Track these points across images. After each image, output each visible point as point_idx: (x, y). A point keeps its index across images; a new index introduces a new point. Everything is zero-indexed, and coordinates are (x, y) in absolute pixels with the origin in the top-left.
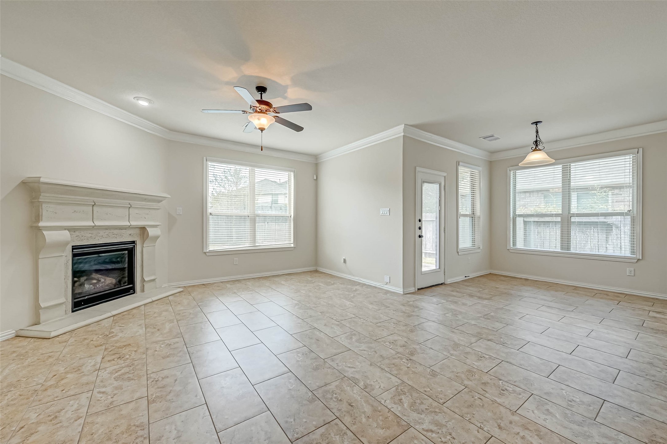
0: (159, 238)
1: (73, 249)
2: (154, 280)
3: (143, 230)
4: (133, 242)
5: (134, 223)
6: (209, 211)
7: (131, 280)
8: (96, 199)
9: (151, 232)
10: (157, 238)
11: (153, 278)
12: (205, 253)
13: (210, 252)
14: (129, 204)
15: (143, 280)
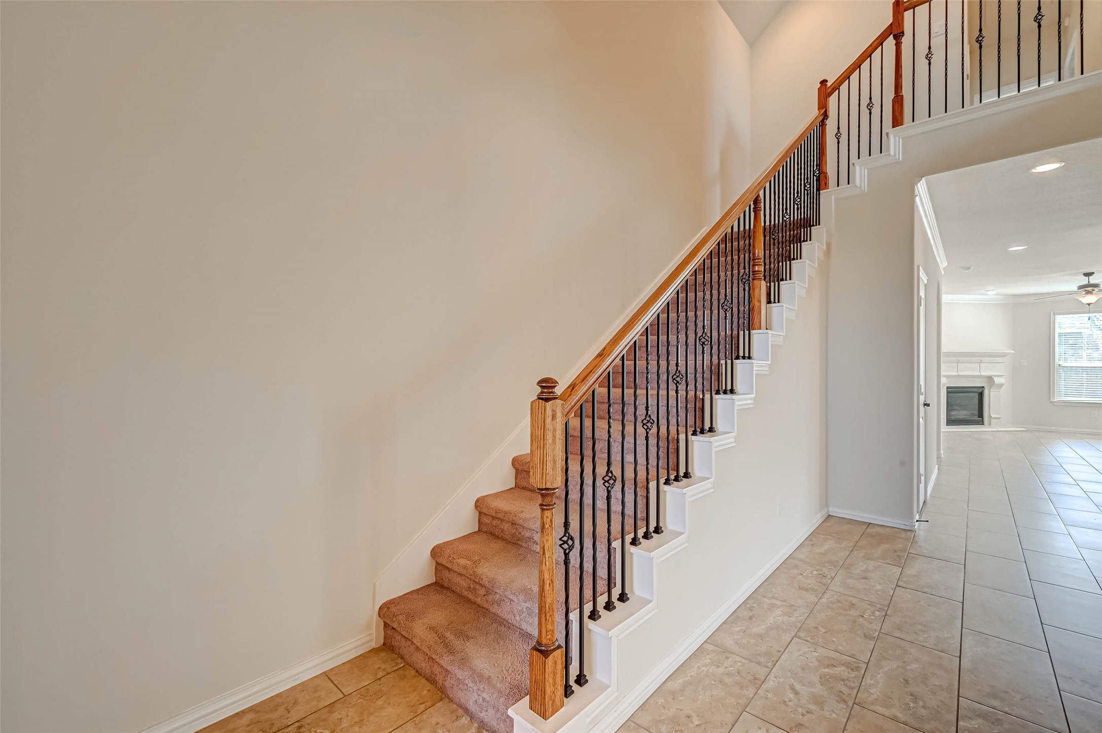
0: (1004, 386)
1: (947, 388)
2: (999, 418)
3: (990, 378)
4: (983, 387)
5: (983, 374)
6: (1057, 362)
7: (981, 414)
8: (959, 359)
9: (997, 380)
10: (1001, 385)
11: (998, 416)
12: (1052, 402)
13: (1058, 402)
14: (980, 360)
15: (990, 417)
